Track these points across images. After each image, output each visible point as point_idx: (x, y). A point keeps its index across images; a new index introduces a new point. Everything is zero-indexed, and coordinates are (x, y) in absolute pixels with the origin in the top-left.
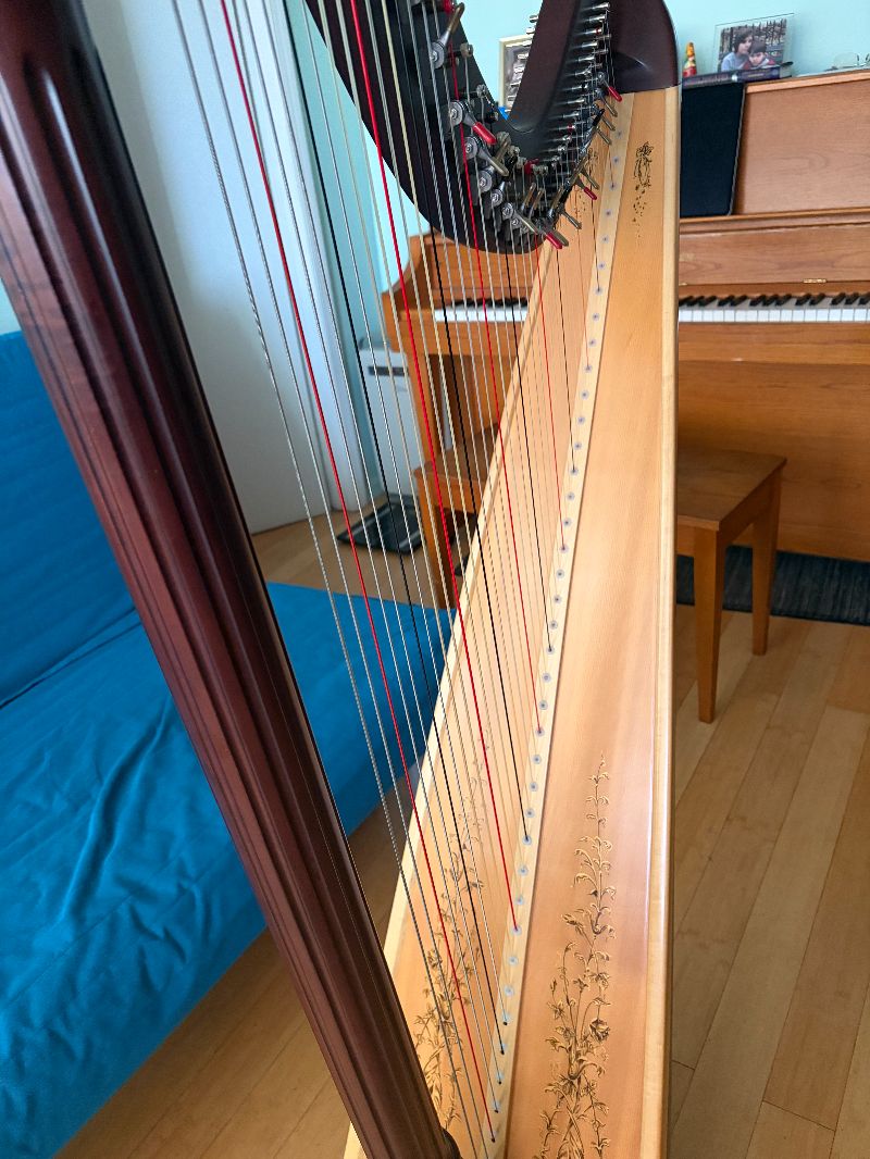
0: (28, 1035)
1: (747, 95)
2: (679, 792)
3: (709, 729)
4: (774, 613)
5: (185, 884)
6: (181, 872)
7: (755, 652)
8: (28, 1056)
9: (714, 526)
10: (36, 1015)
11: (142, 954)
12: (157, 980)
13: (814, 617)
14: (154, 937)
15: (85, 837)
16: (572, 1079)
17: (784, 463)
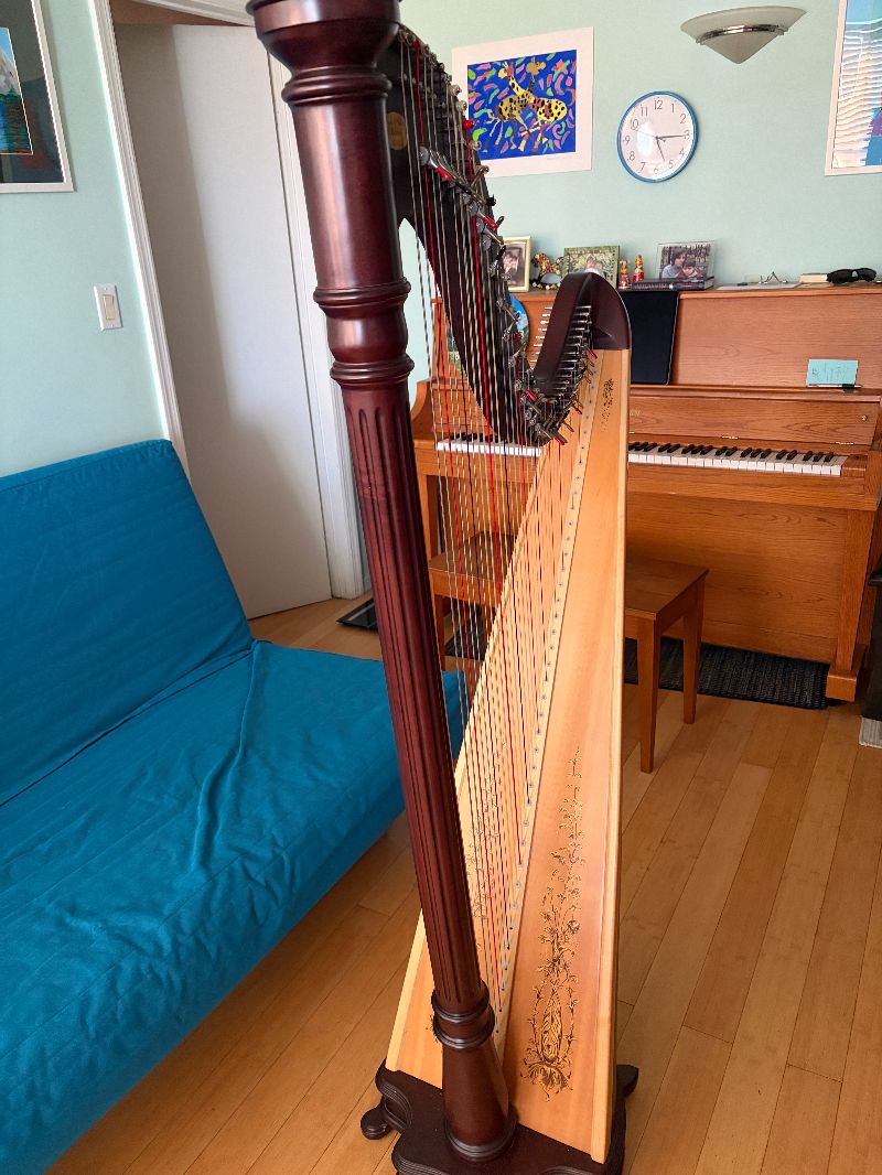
0: (181, 938)
1: (680, 300)
2: (625, 823)
3: (649, 777)
4: (700, 692)
5: (278, 851)
6: (274, 842)
7: (686, 721)
8: (183, 953)
9: (652, 617)
10: (187, 926)
11: (251, 896)
12: (260, 914)
13: (731, 696)
14: (260, 884)
15: (197, 822)
16: (556, 960)
17: (707, 572)
